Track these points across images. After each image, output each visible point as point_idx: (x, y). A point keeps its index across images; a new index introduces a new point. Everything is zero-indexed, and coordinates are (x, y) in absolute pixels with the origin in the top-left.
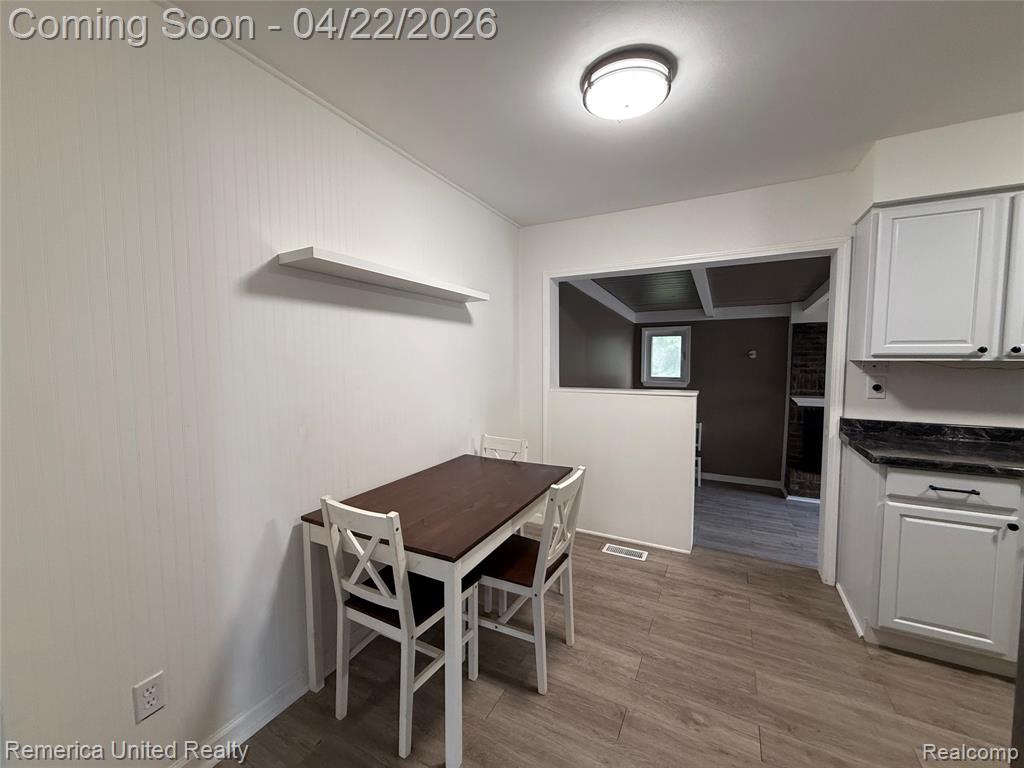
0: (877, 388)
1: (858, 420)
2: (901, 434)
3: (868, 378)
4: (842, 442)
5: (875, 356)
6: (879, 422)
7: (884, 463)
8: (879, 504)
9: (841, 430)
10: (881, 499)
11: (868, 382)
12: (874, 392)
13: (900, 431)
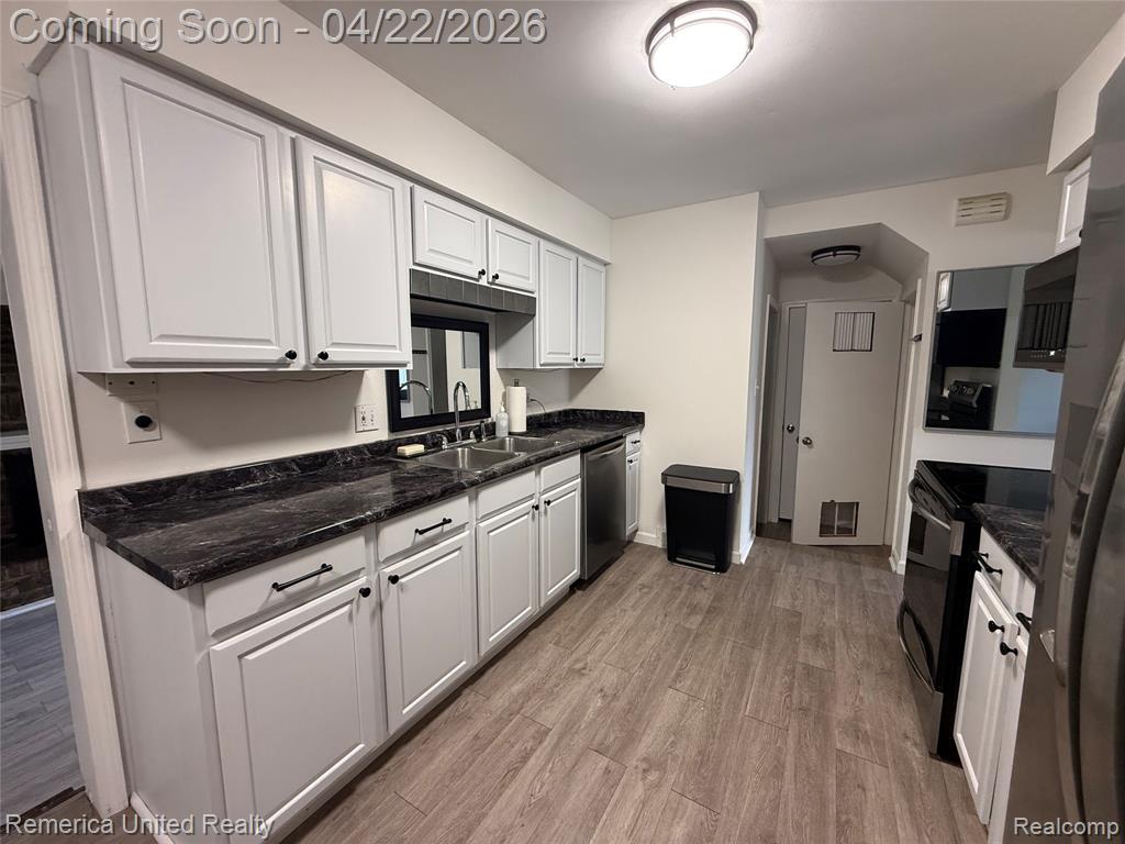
0: (143, 422)
1: (119, 489)
2: (198, 493)
3: (122, 406)
4: (92, 541)
5: (133, 364)
6: (157, 483)
7: (197, 581)
8: (199, 658)
9: (84, 516)
10: (200, 648)
11: (125, 413)
12: (141, 430)
13: (195, 490)
